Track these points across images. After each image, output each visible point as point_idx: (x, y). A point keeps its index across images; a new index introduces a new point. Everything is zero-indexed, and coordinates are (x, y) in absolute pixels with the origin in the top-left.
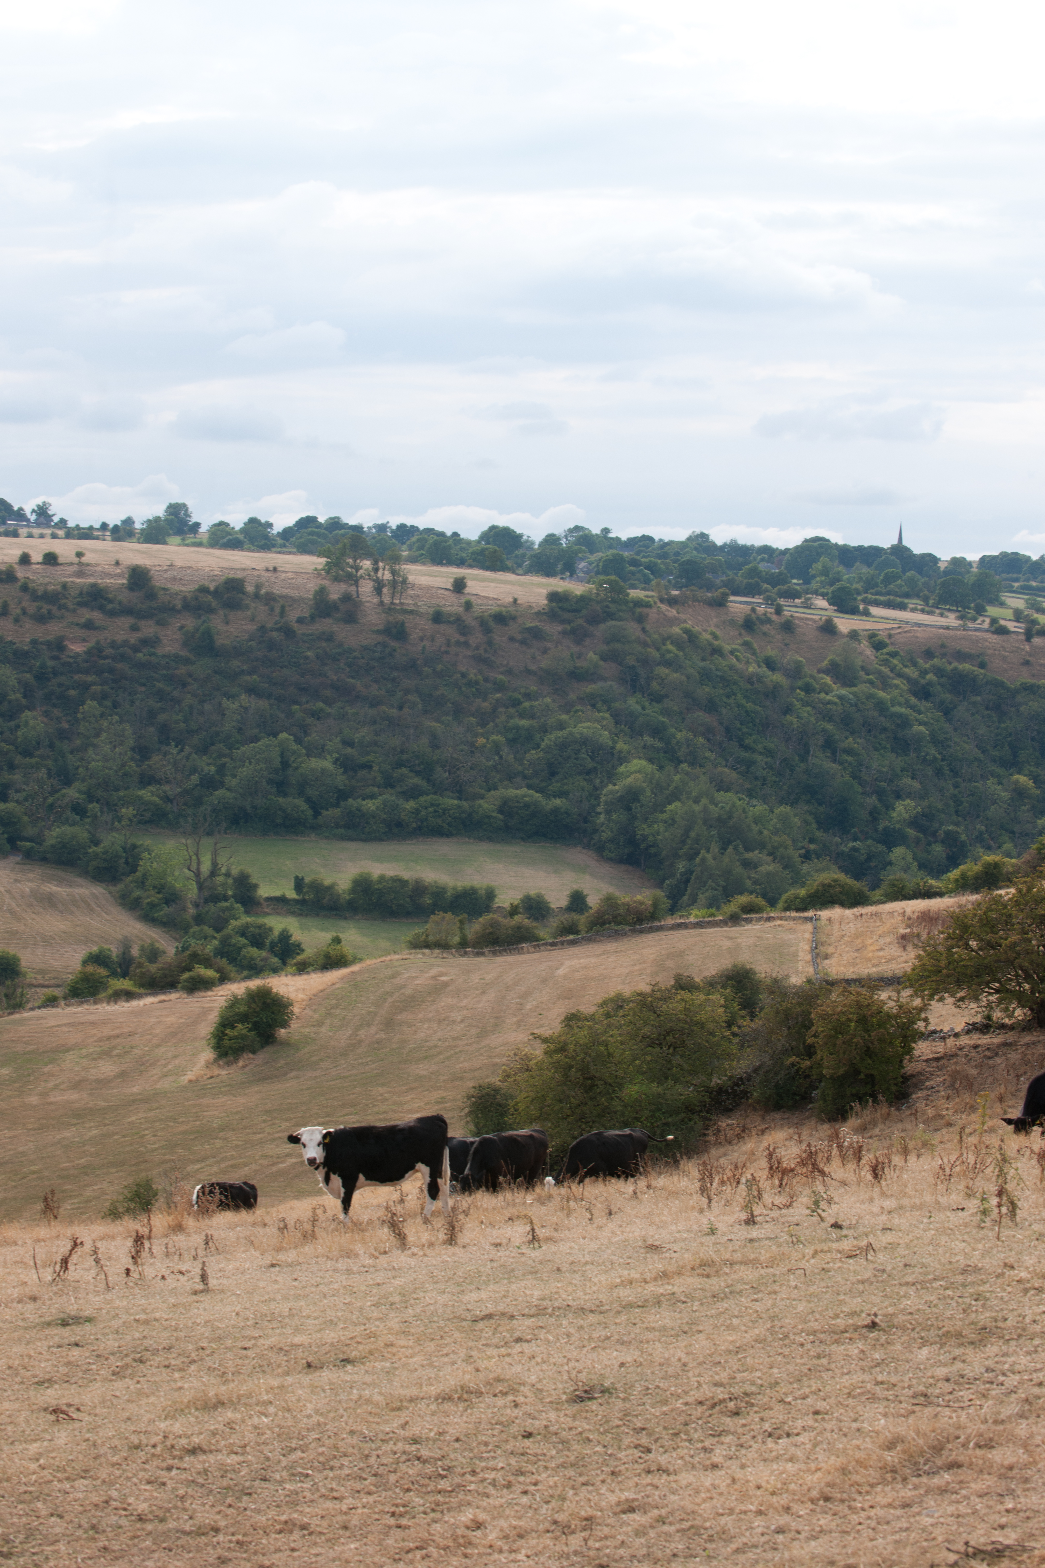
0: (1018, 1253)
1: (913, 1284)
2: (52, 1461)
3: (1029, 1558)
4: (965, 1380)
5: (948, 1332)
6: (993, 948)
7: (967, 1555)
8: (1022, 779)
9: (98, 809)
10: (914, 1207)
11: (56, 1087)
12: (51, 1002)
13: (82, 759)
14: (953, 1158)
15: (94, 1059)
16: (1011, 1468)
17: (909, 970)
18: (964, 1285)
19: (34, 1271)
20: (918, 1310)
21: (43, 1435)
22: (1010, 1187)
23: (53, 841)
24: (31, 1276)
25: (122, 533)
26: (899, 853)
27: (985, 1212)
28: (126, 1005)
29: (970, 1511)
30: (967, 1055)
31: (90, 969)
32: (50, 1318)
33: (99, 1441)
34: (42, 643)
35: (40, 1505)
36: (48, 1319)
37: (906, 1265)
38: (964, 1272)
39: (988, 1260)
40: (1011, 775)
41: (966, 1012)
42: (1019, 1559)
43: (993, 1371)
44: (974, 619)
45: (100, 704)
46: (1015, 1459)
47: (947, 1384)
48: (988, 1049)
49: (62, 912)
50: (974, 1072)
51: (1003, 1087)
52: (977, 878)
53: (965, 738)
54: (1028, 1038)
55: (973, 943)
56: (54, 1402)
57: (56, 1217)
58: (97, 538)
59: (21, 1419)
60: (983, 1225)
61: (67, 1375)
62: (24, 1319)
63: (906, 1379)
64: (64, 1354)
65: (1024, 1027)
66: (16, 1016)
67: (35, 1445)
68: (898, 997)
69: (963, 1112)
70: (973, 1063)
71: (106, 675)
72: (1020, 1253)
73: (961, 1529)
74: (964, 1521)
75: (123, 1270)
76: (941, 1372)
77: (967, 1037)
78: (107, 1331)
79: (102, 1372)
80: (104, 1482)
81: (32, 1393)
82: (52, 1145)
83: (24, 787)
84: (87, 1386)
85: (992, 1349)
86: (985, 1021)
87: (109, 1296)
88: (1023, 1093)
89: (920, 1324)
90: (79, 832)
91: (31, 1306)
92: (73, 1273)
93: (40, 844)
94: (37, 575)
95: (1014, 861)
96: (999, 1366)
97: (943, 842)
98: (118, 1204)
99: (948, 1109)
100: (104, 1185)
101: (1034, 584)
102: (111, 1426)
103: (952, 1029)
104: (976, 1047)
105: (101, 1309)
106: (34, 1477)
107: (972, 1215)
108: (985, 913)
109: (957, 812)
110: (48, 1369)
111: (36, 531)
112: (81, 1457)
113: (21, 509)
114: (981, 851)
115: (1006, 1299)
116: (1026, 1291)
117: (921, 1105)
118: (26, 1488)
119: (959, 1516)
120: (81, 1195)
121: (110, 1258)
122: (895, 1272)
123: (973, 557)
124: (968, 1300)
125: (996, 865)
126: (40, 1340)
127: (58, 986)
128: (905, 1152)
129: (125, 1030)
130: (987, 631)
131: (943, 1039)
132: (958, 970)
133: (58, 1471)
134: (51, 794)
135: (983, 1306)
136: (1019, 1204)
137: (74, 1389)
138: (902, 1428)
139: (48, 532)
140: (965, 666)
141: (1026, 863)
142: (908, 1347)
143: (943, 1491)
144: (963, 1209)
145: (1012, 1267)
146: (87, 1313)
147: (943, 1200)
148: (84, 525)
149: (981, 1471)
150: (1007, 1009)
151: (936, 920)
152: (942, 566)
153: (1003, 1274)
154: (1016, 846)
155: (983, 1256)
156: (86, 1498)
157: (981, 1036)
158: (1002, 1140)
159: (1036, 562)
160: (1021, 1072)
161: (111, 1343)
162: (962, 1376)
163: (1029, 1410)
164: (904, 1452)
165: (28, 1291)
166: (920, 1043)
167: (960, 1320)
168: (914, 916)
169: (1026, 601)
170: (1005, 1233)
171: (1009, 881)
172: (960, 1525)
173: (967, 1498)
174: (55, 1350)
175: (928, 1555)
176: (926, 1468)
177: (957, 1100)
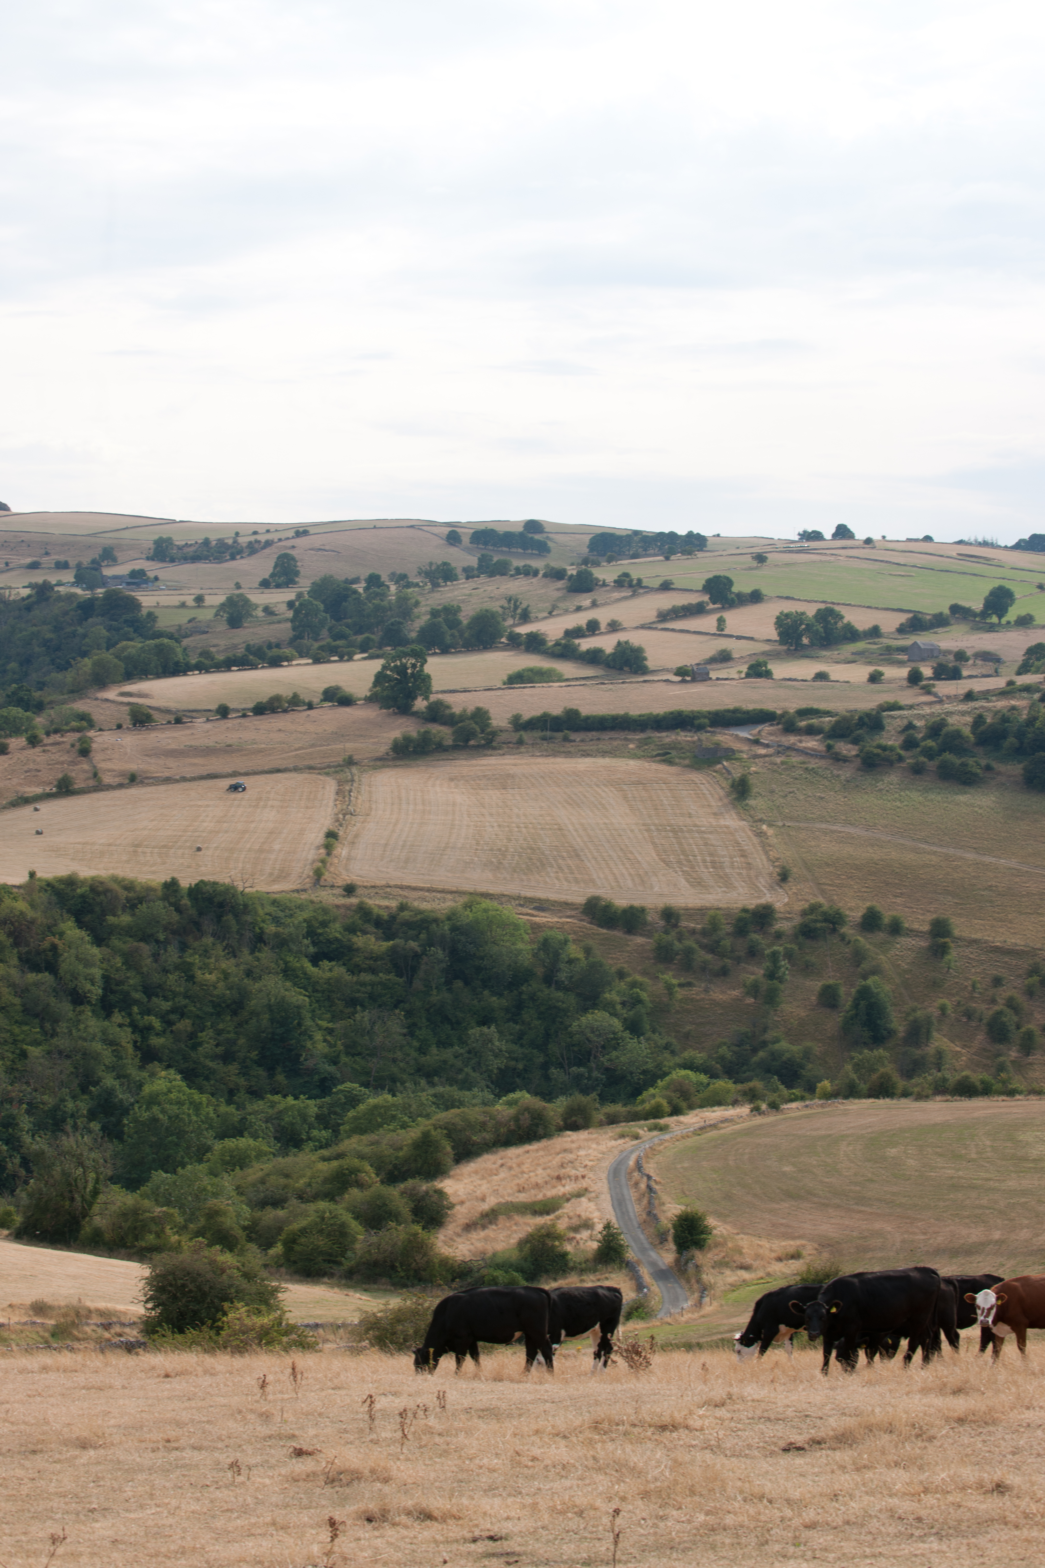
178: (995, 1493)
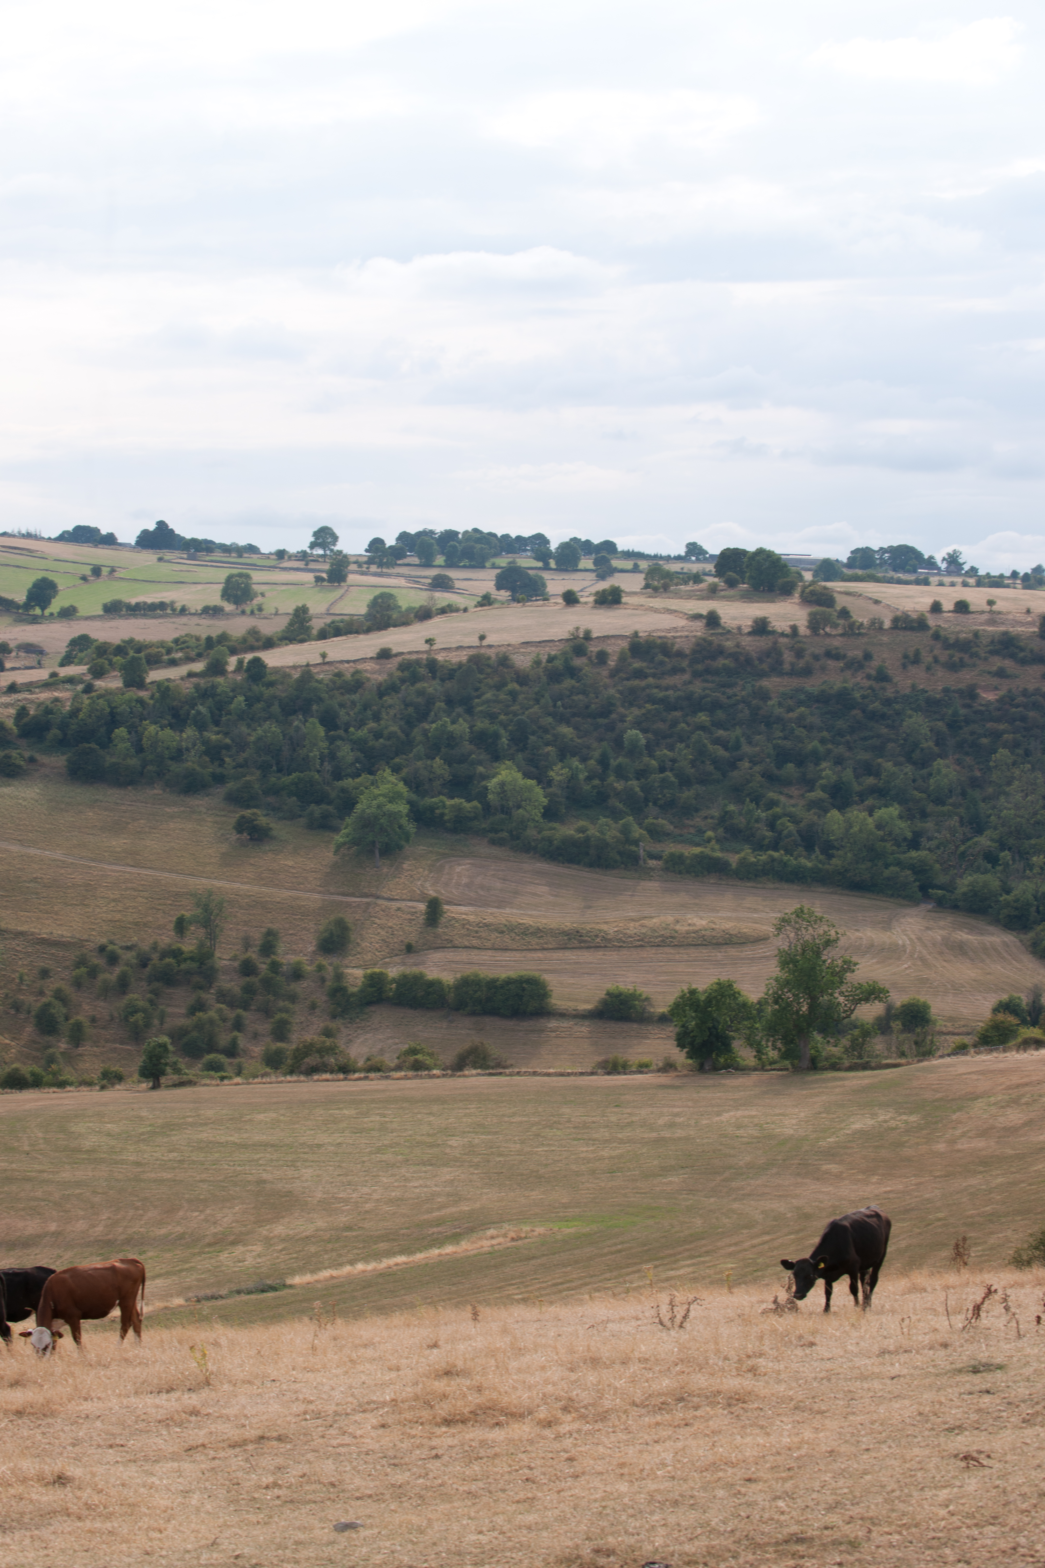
2: (961, 1507)
9: (1009, 858)
11: (963, 1135)
12: (961, 1049)
13: (994, 808)
15: (1002, 1107)
19: (945, 1318)
21: (953, 1481)
23: (965, 889)
24: (942, 1323)
25: (1032, 581)
28: (1036, 1053)
31: (1001, 1017)
32: (961, 1365)
33: (1009, 1488)
34: (954, 691)
35: (947, 1551)
36: (959, 1366)
45: (1012, 753)
49: (972, 960)
56: (965, 1449)
57: (966, 1264)
58: (1007, 586)
59: (931, 1465)
61: (977, 1421)
62: (934, 1366)
64: (975, 1401)
66: (925, 1064)
67: (945, 1491)
71: (1018, 723)
75: (1034, 1318)
78: (1018, 1378)
79: (1012, 1419)
80: (1012, 1528)
81: (942, 1439)
82: (958, 1193)
83: (936, 835)
84: (996, 1433)
87: (1020, 1344)
90: (991, 880)
91: (942, 1353)
92: (985, 1320)
93: (952, 892)
94: (947, 622)
98: (1022, 1252)
100: (1009, 1233)
102: (1021, 1473)
105: (1012, 1357)
106: (943, 1523)
110: (959, 1416)
111: (947, 580)
112: (990, 1504)
113: (931, 557)
118: (934, 1534)
120: (986, 1242)
121: (1019, 1305)
126: (951, 1386)
127: (968, 1034)
129: (1034, 1078)
133: (967, 1517)
134: (963, 842)
137: (984, 1436)
139: (959, 580)
146: (998, 1360)
148: (995, 573)
156: (994, 1545)
161: (1022, 1391)
165: (940, 1338)
174: (966, 1397)
178: (57, 1485)
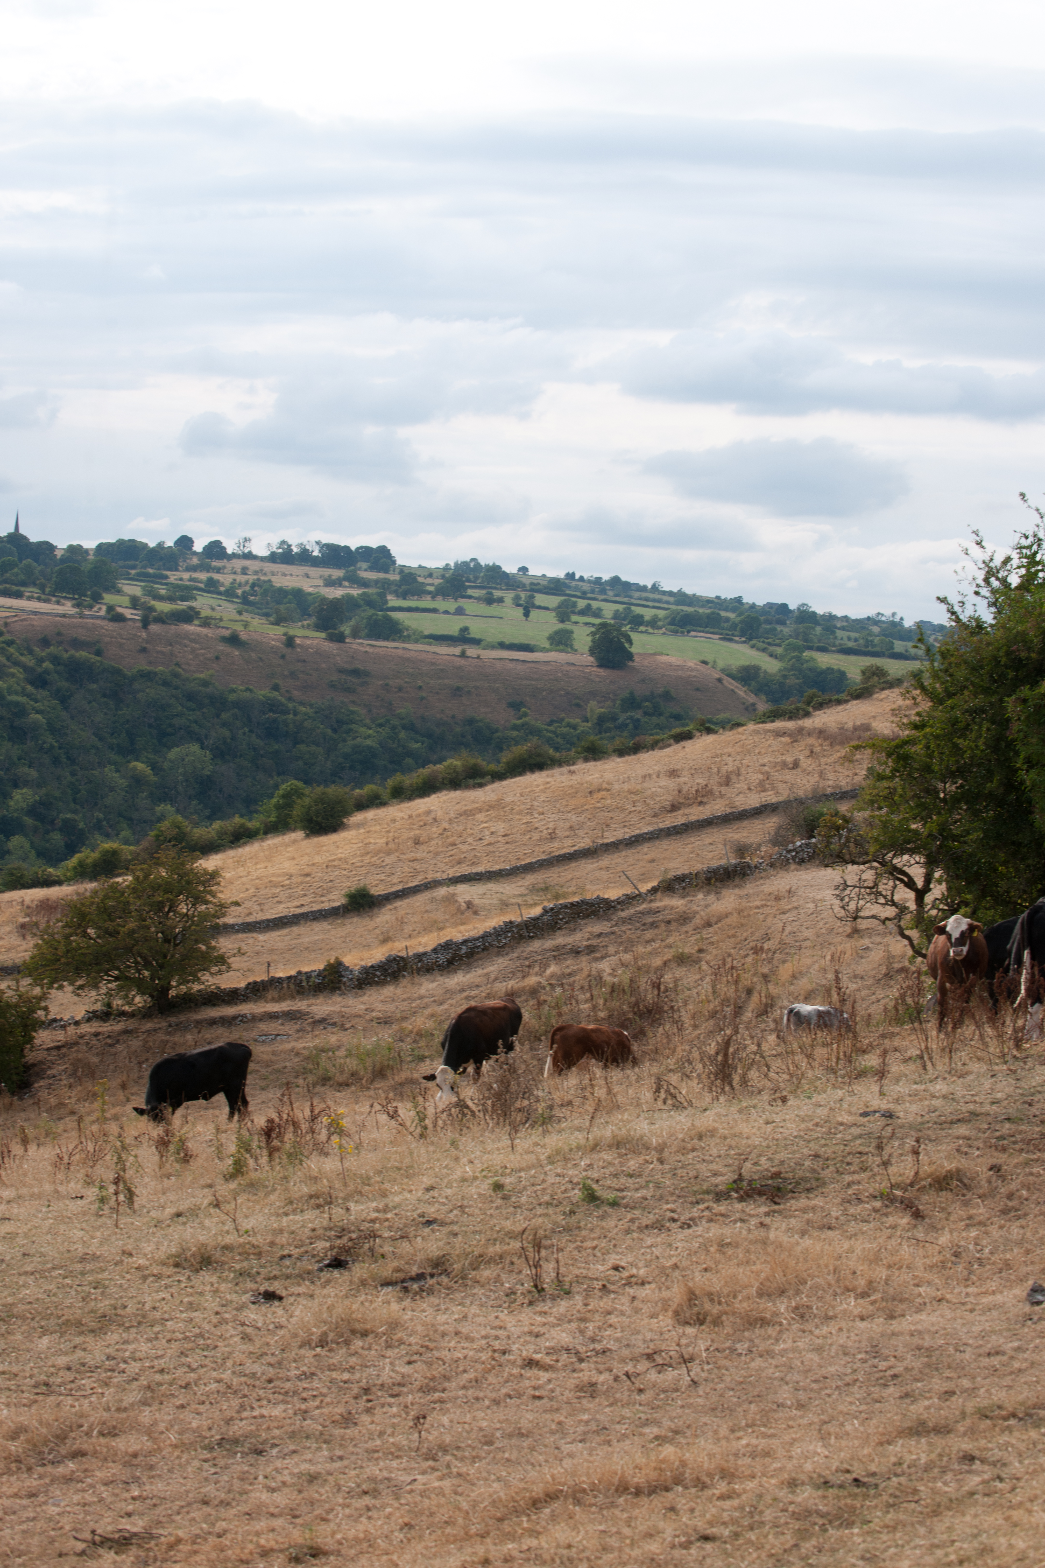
0: (136, 1240)
1: (32, 1274)
3: (157, 1545)
4: (86, 1368)
5: (68, 1321)
6: (111, 935)
7: (94, 1543)
8: (140, 766)
10: (33, 1196)
14: (71, 1147)
16: (135, 1455)
17: (28, 958)
18: (83, 1274)
20: (38, 1299)
22: (129, 1174)
26: (16, 841)
27: (103, 1200)
29: (96, 1499)
30: (88, 1043)
37: (24, 1255)
38: (82, 1260)
39: (106, 1247)
40: (129, 762)
41: (86, 999)
42: (147, 1546)
43: (114, 1358)
44: (91, 607)
46: (139, 1447)
47: (68, 1373)
48: (109, 1037)
50: (95, 1060)
51: (125, 1074)
52: (95, 865)
53: (82, 726)
54: (149, 1025)
55: (91, 931)
60: (101, 1213)
63: (27, 1368)
65: (145, 1014)
68: (18, 986)
69: (85, 1100)
70: (94, 1051)
72: (138, 1240)
73: (88, 1518)
74: (91, 1509)
76: (62, 1361)
77: (87, 1025)
85: (113, 1337)
86: (105, 1009)
88: (146, 1081)
89: (40, 1313)
95: (132, 848)
96: (120, 1354)
97: (61, 830)
99: (71, 1097)
101: (151, 571)
103: (73, 1018)
104: (96, 1035)
107: (91, 1203)
108: (102, 901)
109: (74, 800)
114: (99, 837)
115: (125, 1286)
116: (145, 1278)
117: (43, 1094)
119: (85, 1505)
122: (13, 1262)
123: (90, 544)
124: (87, 1288)
125: (114, 853)
128: (25, 1141)
130: (104, 618)
131: (64, 1027)
132: (77, 958)
135: (103, 1294)
136: (137, 1191)
138: (26, 1417)
140: (82, 654)
141: (144, 850)
142: (28, 1336)
143: (69, 1480)
144: (82, 1197)
145: (131, 1255)
147: (62, 1189)
149: (106, 1459)
150: (126, 996)
151: (56, 908)
152: (59, 554)
153: (122, 1261)
154: (134, 834)
155: (101, 1244)
157: (101, 1023)
158: (122, 1128)
159: (153, 549)
160: (143, 1058)
162: (83, 1365)
163: (152, 1397)
164: (28, 1441)
166: (41, 1031)
167: (80, 1308)
168: (34, 905)
169: (143, 588)
170: (123, 1221)
171: (127, 868)
172: (87, 1513)
173: (92, 1486)
175: (56, 1544)
176: (51, 1457)
177: (79, 1088)
